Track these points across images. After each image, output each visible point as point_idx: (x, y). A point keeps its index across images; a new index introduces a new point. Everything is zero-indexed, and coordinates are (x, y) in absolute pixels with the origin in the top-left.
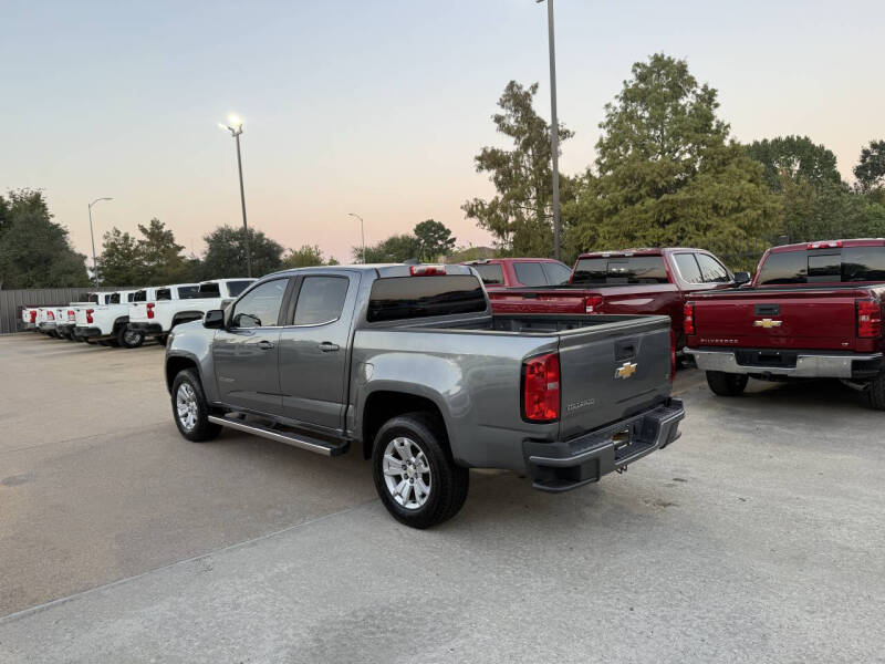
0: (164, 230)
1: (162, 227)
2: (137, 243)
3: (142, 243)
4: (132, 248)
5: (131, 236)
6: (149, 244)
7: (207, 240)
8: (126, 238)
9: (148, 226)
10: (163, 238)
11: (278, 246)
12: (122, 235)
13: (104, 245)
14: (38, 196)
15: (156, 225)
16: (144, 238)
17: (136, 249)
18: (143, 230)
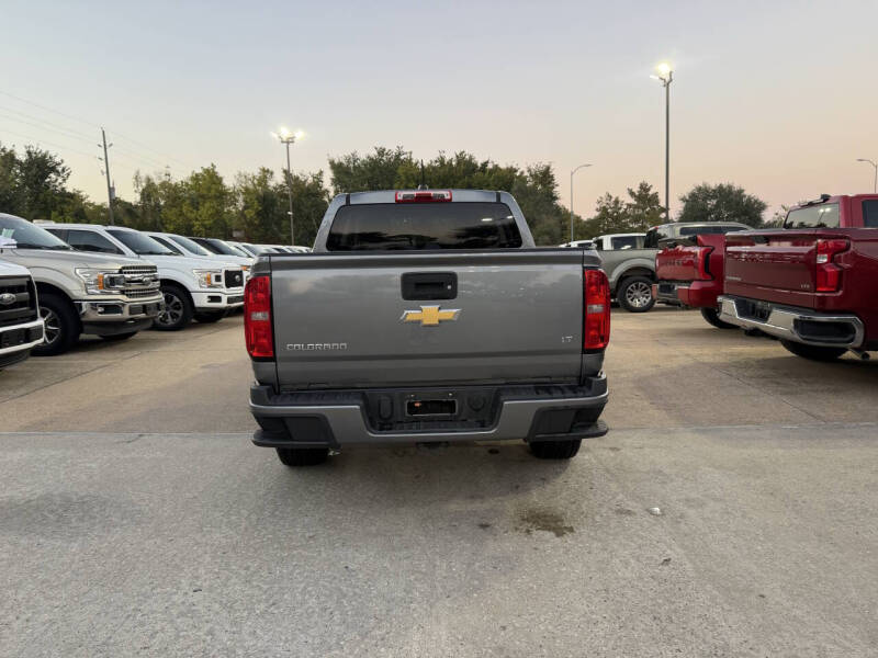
0: (650, 193)
1: (649, 190)
2: (625, 207)
3: (629, 205)
4: (621, 211)
5: (621, 199)
6: (636, 207)
7: (683, 200)
8: (617, 202)
9: (636, 190)
10: (649, 200)
11: (760, 204)
12: (613, 200)
13: (597, 210)
14: (548, 168)
15: (644, 188)
16: (632, 201)
17: (625, 212)
18: (632, 193)
